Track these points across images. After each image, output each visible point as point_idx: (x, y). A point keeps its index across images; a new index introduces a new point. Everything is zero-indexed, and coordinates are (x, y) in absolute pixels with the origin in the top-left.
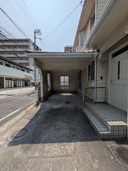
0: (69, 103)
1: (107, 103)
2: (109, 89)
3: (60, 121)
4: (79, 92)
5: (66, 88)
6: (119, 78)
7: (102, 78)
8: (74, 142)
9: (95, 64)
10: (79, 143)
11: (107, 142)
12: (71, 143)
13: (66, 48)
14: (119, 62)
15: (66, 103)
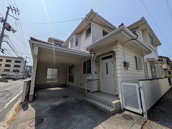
0: (68, 97)
1: (101, 91)
2: (101, 81)
3: (75, 115)
4: (69, 85)
5: (53, 82)
6: (107, 73)
7: (96, 73)
8: (100, 124)
9: (92, 62)
10: (103, 123)
11: (116, 115)
12: (99, 126)
13: (50, 39)
14: (107, 64)
15: (64, 97)
